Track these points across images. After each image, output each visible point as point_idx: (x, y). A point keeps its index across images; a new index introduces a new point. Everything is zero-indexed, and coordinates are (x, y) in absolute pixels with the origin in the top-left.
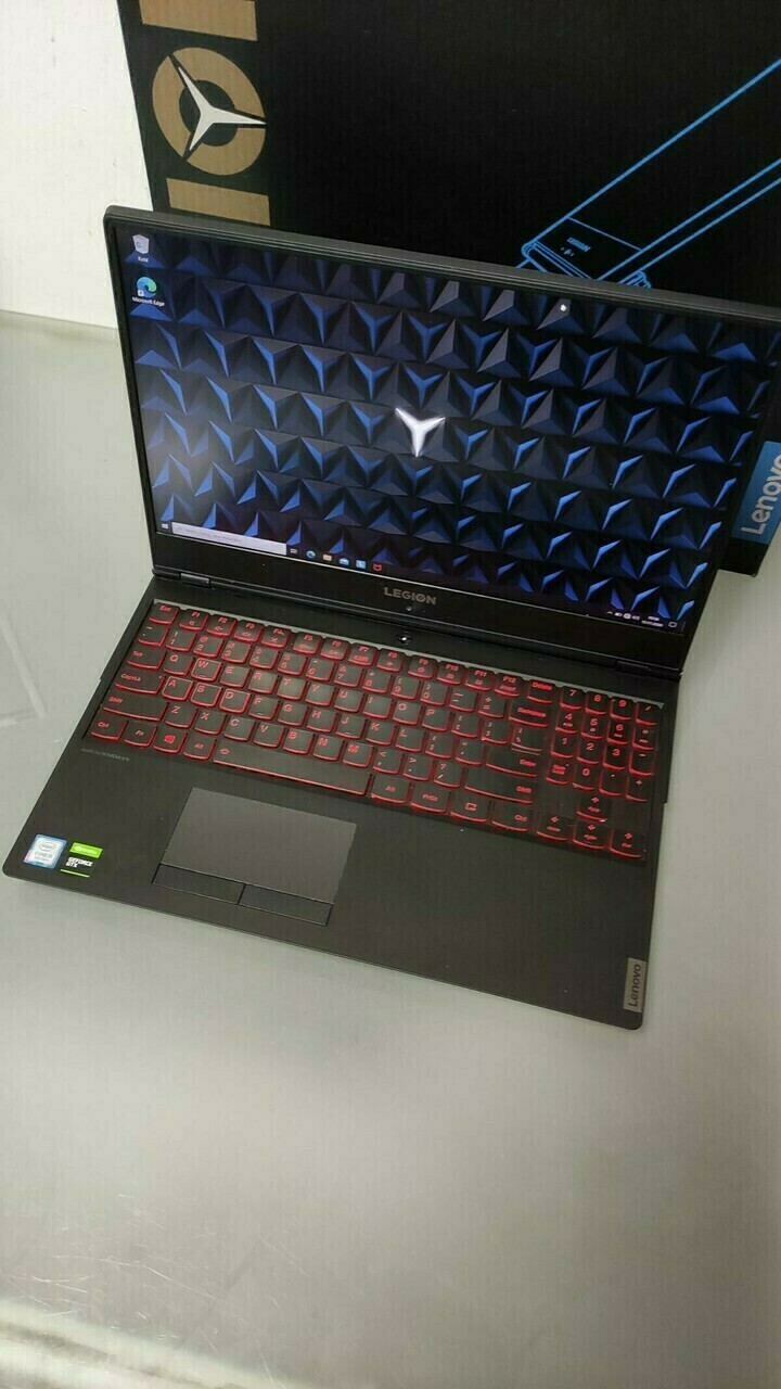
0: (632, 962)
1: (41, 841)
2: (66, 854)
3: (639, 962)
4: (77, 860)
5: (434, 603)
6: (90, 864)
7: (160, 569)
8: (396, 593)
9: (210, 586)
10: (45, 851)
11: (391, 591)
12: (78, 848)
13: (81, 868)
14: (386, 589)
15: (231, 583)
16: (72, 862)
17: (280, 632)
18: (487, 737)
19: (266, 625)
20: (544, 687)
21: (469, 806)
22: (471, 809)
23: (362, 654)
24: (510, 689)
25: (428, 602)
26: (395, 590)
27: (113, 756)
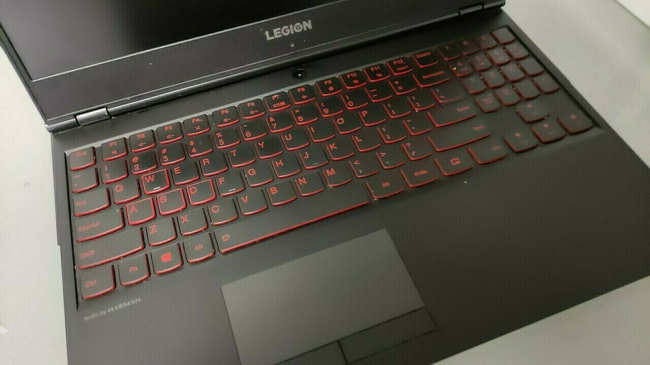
5: (310, 27)
7: (53, 123)
8: (277, 33)
9: (110, 115)
11: (272, 34)
17: (198, 120)
18: (419, 107)
19: (181, 122)
20: (425, 55)
21: (454, 162)
22: (457, 163)
23: (277, 101)
24: (404, 68)
25: (305, 29)
26: (275, 31)
27: (121, 306)
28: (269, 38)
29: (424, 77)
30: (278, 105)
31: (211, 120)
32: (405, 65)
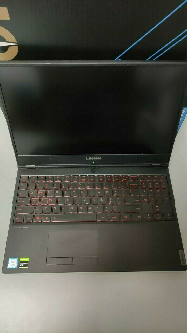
0: (180, 251)
1: (11, 260)
2: (19, 262)
3: (182, 251)
4: (23, 263)
5: (100, 159)
6: (27, 263)
7: (20, 166)
8: (90, 159)
9: (35, 168)
10: (13, 263)
11: (88, 158)
12: (22, 260)
13: (25, 266)
14: (87, 158)
15: (41, 165)
16: (22, 264)
17: (59, 177)
18: (124, 195)
19: (54, 176)
20: (134, 177)
21: (125, 217)
22: (126, 218)
23: (84, 178)
24: (126, 179)
25: (99, 159)
26: (89, 158)
27: (23, 228)
28: (87, 159)
29: (130, 185)
30: (83, 180)
31: (63, 178)
32: (126, 178)
